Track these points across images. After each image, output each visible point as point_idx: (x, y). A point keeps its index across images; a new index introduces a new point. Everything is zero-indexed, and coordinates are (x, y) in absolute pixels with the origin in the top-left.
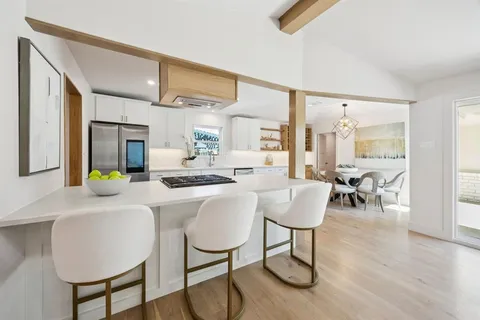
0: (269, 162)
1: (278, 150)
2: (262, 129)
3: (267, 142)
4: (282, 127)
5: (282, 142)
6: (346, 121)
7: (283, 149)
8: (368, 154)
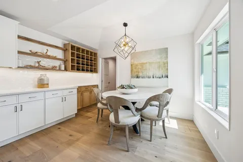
0: (42, 84)
1: (60, 70)
2: (19, 37)
3: (39, 59)
4: (65, 45)
5: (65, 61)
6: (128, 40)
7: (66, 69)
8: (140, 74)
